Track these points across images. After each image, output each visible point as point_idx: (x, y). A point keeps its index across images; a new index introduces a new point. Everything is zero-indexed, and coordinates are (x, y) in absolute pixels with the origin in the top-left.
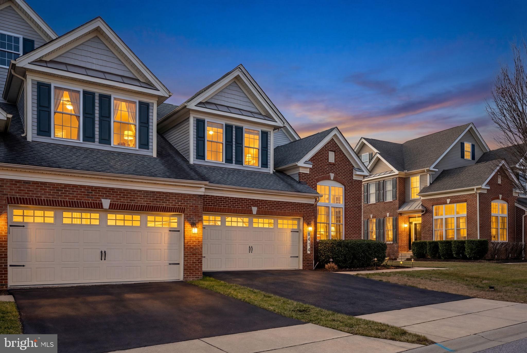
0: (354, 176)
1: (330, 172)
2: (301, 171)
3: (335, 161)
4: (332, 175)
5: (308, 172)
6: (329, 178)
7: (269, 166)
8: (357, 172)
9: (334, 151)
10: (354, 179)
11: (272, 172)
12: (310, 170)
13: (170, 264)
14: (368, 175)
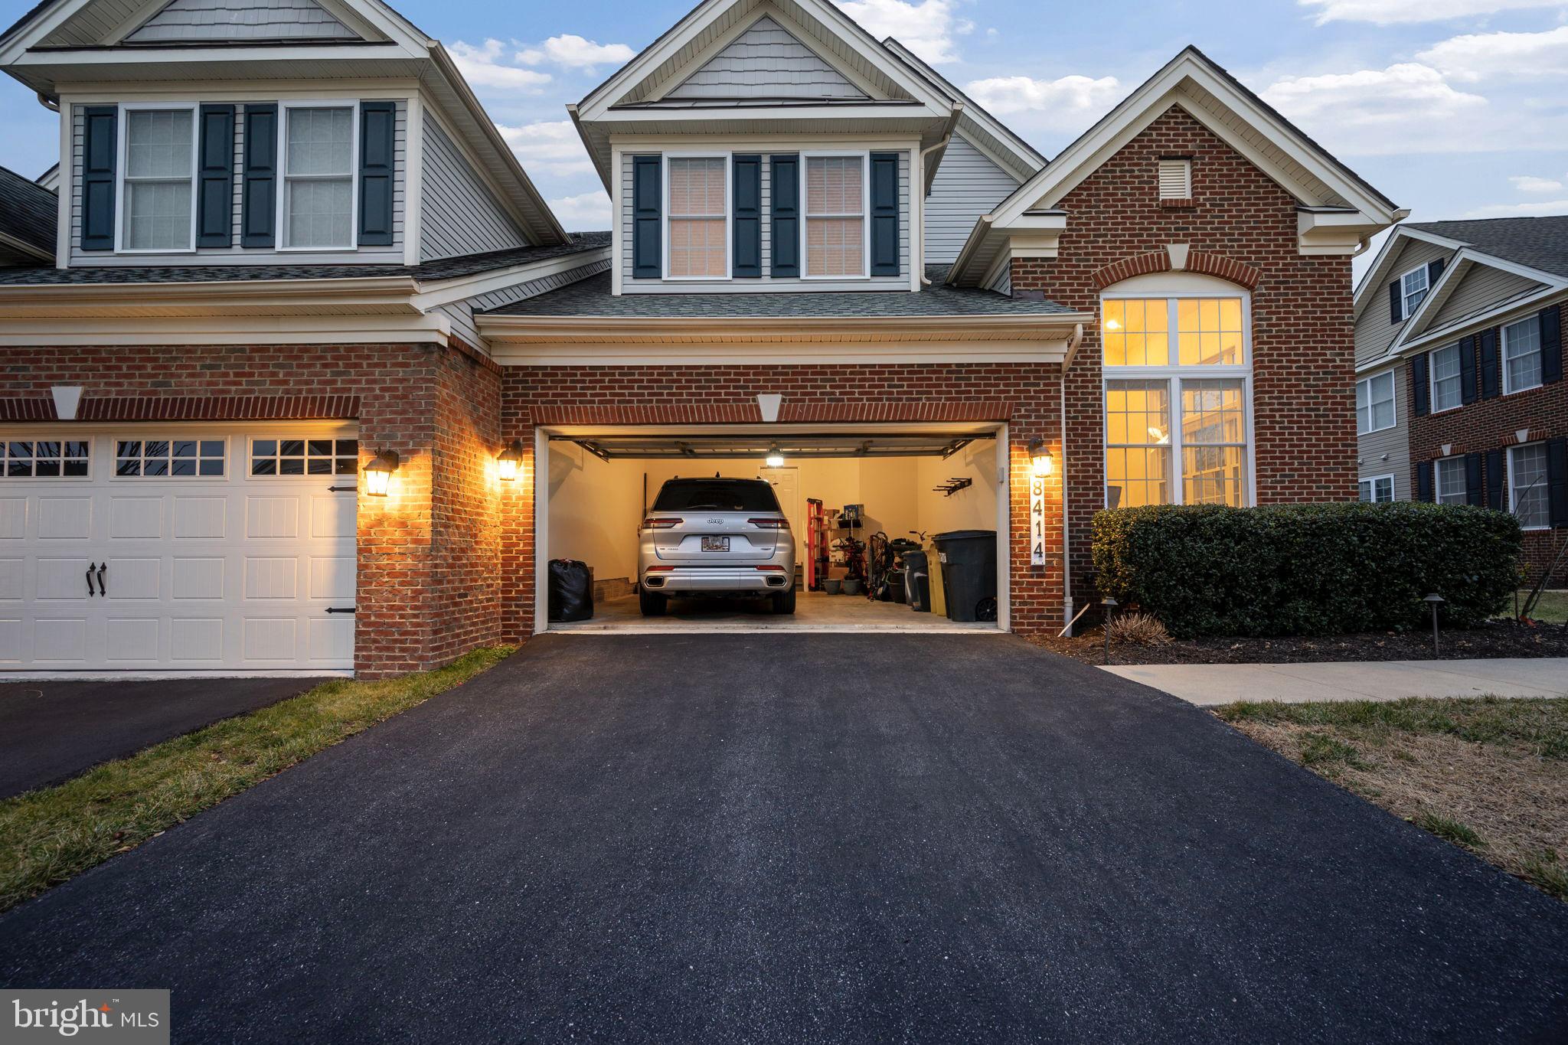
0: (1302, 241)
1: (1168, 242)
2: (1014, 254)
3: (1193, 195)
4: (1178, 254)
5: (1054, 254)
6: (1163, 267)
7: (903, 269)
8: (1316, 216)
9: (1188, 157)
10: (1302, 252)
11: (915, 288)
12: (1061, 242)
13: (330, 611)
14: (1386, 221)
